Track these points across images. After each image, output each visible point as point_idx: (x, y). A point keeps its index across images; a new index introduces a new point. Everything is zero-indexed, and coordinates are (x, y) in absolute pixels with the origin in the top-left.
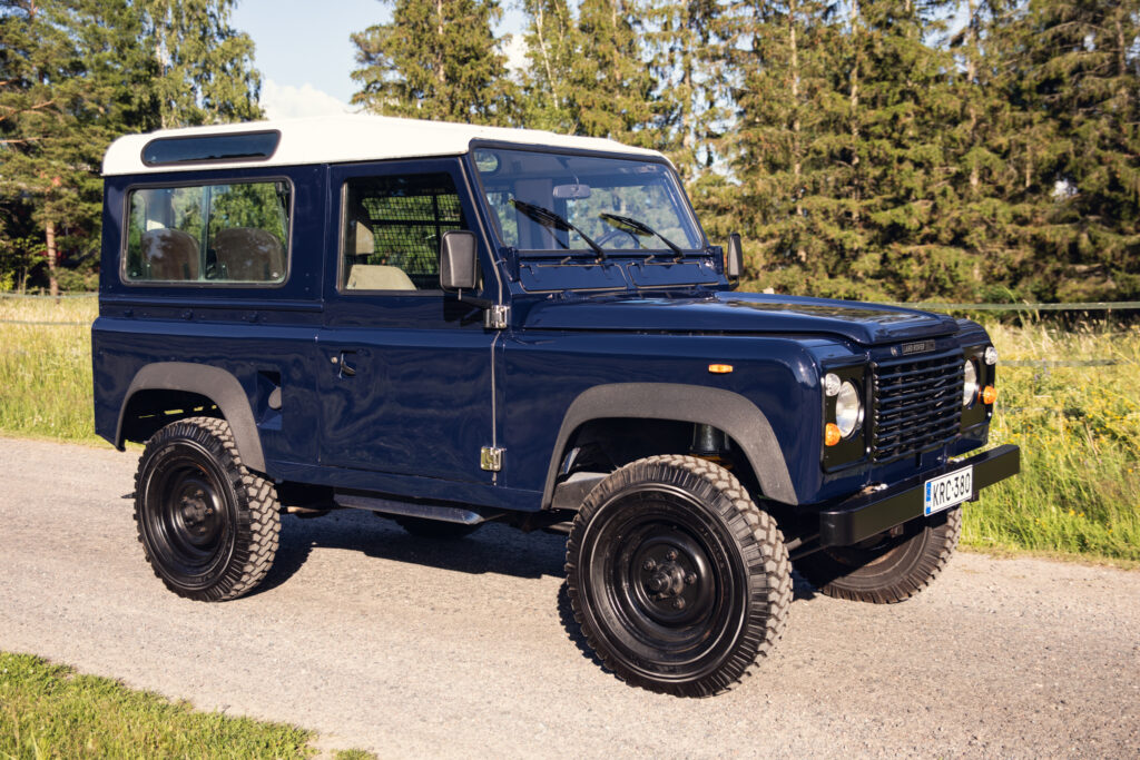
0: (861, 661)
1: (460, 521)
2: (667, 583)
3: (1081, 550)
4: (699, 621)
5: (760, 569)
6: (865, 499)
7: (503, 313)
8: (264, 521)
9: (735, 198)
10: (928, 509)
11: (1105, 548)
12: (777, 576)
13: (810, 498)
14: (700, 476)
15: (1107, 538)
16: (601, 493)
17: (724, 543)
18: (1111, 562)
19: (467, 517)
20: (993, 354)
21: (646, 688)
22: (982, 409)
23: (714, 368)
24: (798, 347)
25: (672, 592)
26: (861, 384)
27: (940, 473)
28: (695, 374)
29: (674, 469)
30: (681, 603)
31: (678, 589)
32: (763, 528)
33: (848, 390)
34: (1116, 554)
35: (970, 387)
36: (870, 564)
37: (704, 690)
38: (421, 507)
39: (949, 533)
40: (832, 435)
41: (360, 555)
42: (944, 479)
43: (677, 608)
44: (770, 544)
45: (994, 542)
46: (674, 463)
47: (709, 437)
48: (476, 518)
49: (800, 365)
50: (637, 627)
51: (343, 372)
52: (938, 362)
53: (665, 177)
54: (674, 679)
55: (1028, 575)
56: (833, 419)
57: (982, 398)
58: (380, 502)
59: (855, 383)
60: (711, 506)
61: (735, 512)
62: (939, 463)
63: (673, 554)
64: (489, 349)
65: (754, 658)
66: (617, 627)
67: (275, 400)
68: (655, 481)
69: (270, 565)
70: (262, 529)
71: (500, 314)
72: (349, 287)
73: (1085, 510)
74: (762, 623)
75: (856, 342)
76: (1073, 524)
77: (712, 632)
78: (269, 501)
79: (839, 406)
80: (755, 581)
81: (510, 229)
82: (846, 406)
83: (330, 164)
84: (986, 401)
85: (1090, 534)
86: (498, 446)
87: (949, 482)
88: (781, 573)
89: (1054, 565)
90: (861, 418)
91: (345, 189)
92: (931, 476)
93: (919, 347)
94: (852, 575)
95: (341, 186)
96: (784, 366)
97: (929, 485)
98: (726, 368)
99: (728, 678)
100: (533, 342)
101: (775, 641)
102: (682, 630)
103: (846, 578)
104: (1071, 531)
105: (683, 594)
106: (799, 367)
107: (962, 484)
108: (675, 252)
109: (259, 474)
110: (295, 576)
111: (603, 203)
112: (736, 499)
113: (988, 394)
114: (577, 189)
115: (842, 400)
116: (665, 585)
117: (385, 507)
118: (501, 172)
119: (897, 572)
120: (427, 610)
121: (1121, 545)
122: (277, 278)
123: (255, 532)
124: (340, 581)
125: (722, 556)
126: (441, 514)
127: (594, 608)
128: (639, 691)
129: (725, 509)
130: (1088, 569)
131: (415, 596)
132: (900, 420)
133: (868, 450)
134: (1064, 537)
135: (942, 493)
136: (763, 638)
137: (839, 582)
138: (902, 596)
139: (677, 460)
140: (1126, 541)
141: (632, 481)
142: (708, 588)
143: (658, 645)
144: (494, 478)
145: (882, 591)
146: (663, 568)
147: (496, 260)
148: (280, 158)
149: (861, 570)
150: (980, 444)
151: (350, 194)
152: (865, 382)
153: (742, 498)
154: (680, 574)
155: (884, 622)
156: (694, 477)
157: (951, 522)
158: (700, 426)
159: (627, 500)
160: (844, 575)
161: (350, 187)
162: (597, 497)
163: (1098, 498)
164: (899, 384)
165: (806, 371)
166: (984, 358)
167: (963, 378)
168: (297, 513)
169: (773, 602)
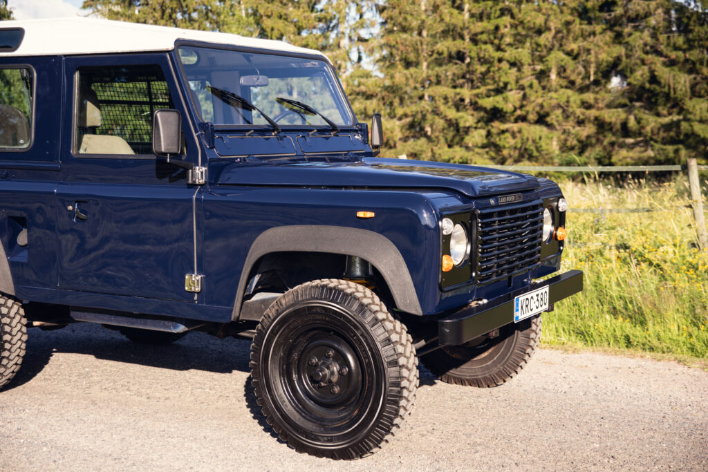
0: (469, 430)
1: (170, 331)
2: (326, 375)
3: (627, 347)
4: (349, 403)
5: (395, 363)
6: (472, 310)
7: (202, 173)
8: (14, 333)
9: (379, 87)
10: (517, 318)
11: (644, 345)
12: (407, 368)
13: (431, 310)
14: (351, 294)
15: (646, 338)
16: (277, 308)
17: (368, 345)
18: (648, 354)
19: (175, 327)
20: (564, 203)
21: (310, 454)
22: (557, 244)
23: (361, 214)
24: (422, 198)
25: (330, 381)
26: (468, 225)
27: (526, 291)
28: (346, 218)
29: (331, 289)
30: (337, 389)
31: (335, 379)
32: (397, 333)
33: (459, 230)
34: (652, 349)
35: (548, 228)
36: (475, 359)
37: (354, 454)
38: (139, 321)
39: (533, 335)
40: (447, 263)
41: (92, 358)
42: (528, 295)
43: (333, 393)
44: (402, 344)
45: (565, 341)
46: (332, 285)
47: (358, 265)
48: (181, 328)
49: (424, 211)
50: (303, 407)
51: (77, 218)
52: (525, 210)
53: (324, 71)
54: (331, 446)
55: (589, 365)
56: (447, 252)
57: (556, 236)
58: (106, 317)
59: (464, 225)
60: (359, 317)
61: (376, 320)
62: (525, 284)
63: (331, 353)
64: (191, 200)
65: (390, 429)
66: (289, 408)
67: (22, 239)
68: (317, 299)
69: (18, 367)
70: (12, 339)
71: (199, 173)
72: (82, 151)
73: (631, 317)
74: (396, 403)
75: (465, 195)
76: (622, 328)
77: (360, 410)
78: (18, 317)
79: (452, 242)
80: (391, 372)
81: (207, 109)
82: (458, 242)
83: (65, 56)
84: (559, 239)
85: (633, 335)
86: (199, 273)
87: (532, 297)
88: (410, 366)
89: (607, 358)
90: (469, 251)
91: (77, 76)
92: (519, 293)
93: (511, 198)
94: (462, 367)
95: (74, 73)
96: (412, 212)
97: (518, 300)
98: (370, 214)
99: (371, 444)
100: (225, 195)
101: (406, 417)
102: (337, 410)
103: (458, 369)
104: (620, 333)
105: (338, 383)
106: (422, 213)
107: (542, 299)
108: (332, 128)
109: (10, 297)
110: (39, 375)
111: (280, 89)
112: (377, 311)
113: (560, 233)
114: (258, 79)
115: (455, 238)
116: (325, 376)
117: (111, 321)
118: (200, 65)
119: (495, 364)
120: (144, 399)
121: (655, 342)
122: (23, 144)
123: (6, 341)
124: (75, 378)
125: (367, 353)
126: (155, 326)
127: (270, 395)
128: (305, 456)
129: (369, 319)
130: (631, 360)
131: (134, 388)
132: (496, 252)
133: (474, 274)
134: (615, 337)
135: (527, 306)
136: (397, 414)
137: (453, 372)
138: (498, 381)
139: (333, 283)
140: (659, 340)
141: (300, 299)
142: (357, 378)
143: (320, 421)
144: (196, 298)
145: (485, 379)
146: (323, 363)
147: (196, 132)
148: (24, 50)
149: (469, 363)
150: (555, 270)
151: (81, 80)
152: (471, 224)
153: (381, 311)
154: (336, 368)
155: (486, 401)
156: (346, 295)
157: (534, 327)
158: (350, 257)
159: (297, 313)
160: (456, 367)
161: (81, 74)
162: (273, 311)
163: (640, 308)
164: (496, 226)
165: (429, 217)
166: (557, 207)
167: (542, 221)
168: (40, 327)
169: (404, 387)
